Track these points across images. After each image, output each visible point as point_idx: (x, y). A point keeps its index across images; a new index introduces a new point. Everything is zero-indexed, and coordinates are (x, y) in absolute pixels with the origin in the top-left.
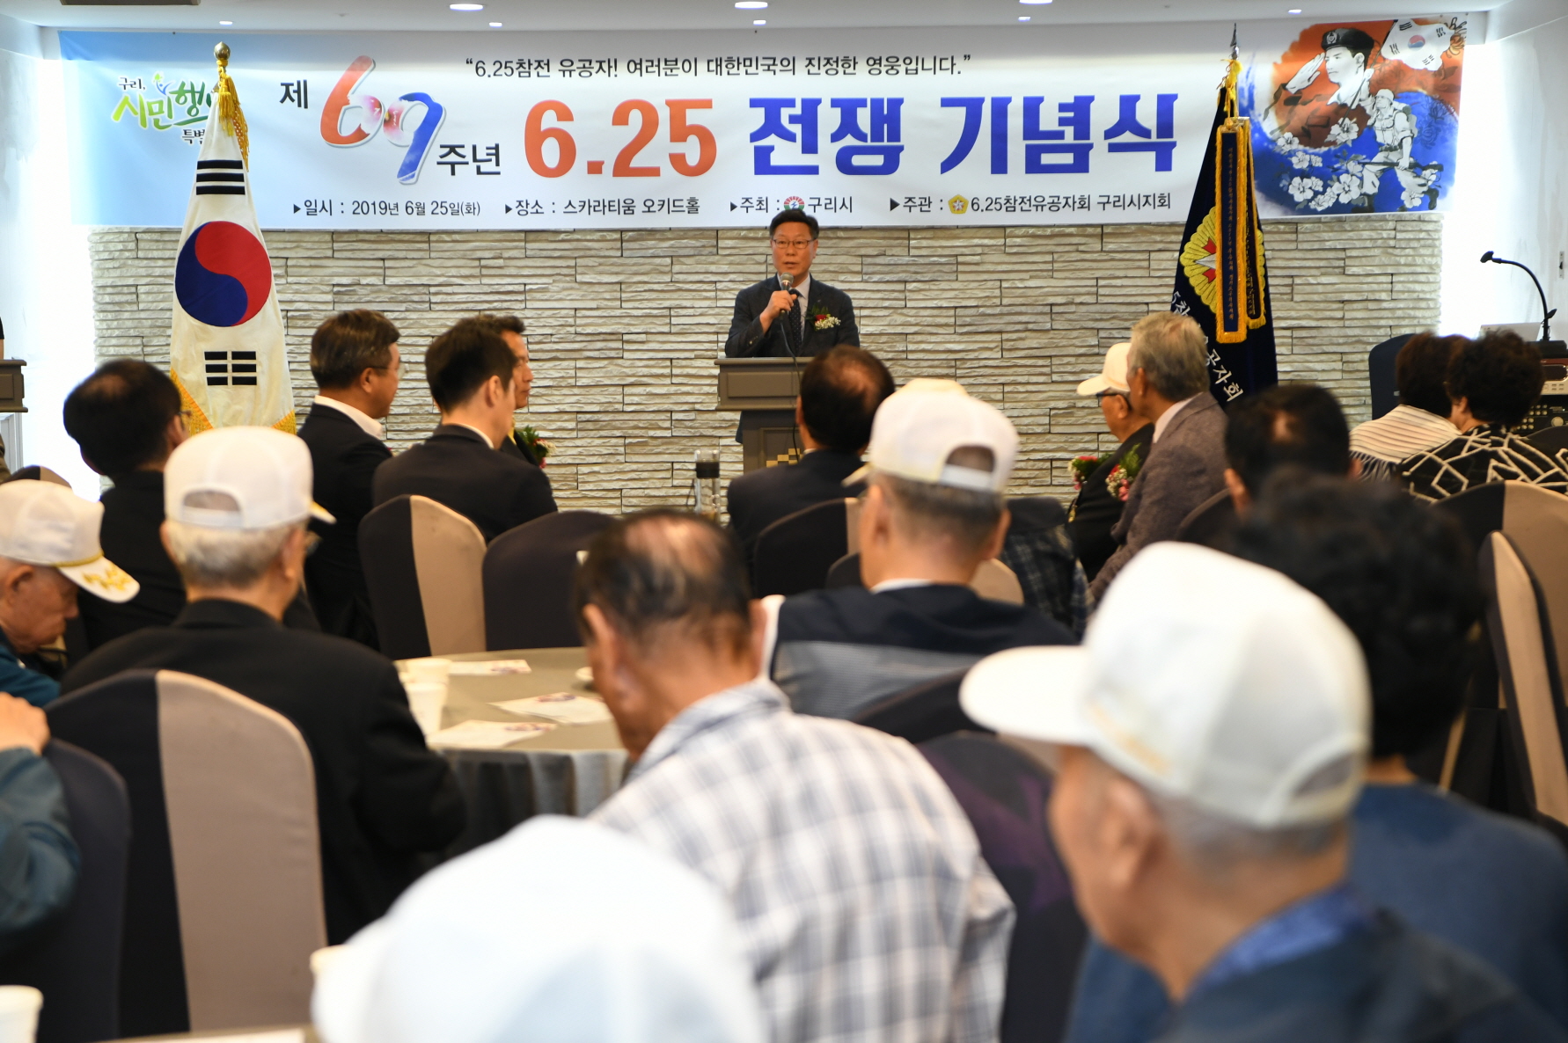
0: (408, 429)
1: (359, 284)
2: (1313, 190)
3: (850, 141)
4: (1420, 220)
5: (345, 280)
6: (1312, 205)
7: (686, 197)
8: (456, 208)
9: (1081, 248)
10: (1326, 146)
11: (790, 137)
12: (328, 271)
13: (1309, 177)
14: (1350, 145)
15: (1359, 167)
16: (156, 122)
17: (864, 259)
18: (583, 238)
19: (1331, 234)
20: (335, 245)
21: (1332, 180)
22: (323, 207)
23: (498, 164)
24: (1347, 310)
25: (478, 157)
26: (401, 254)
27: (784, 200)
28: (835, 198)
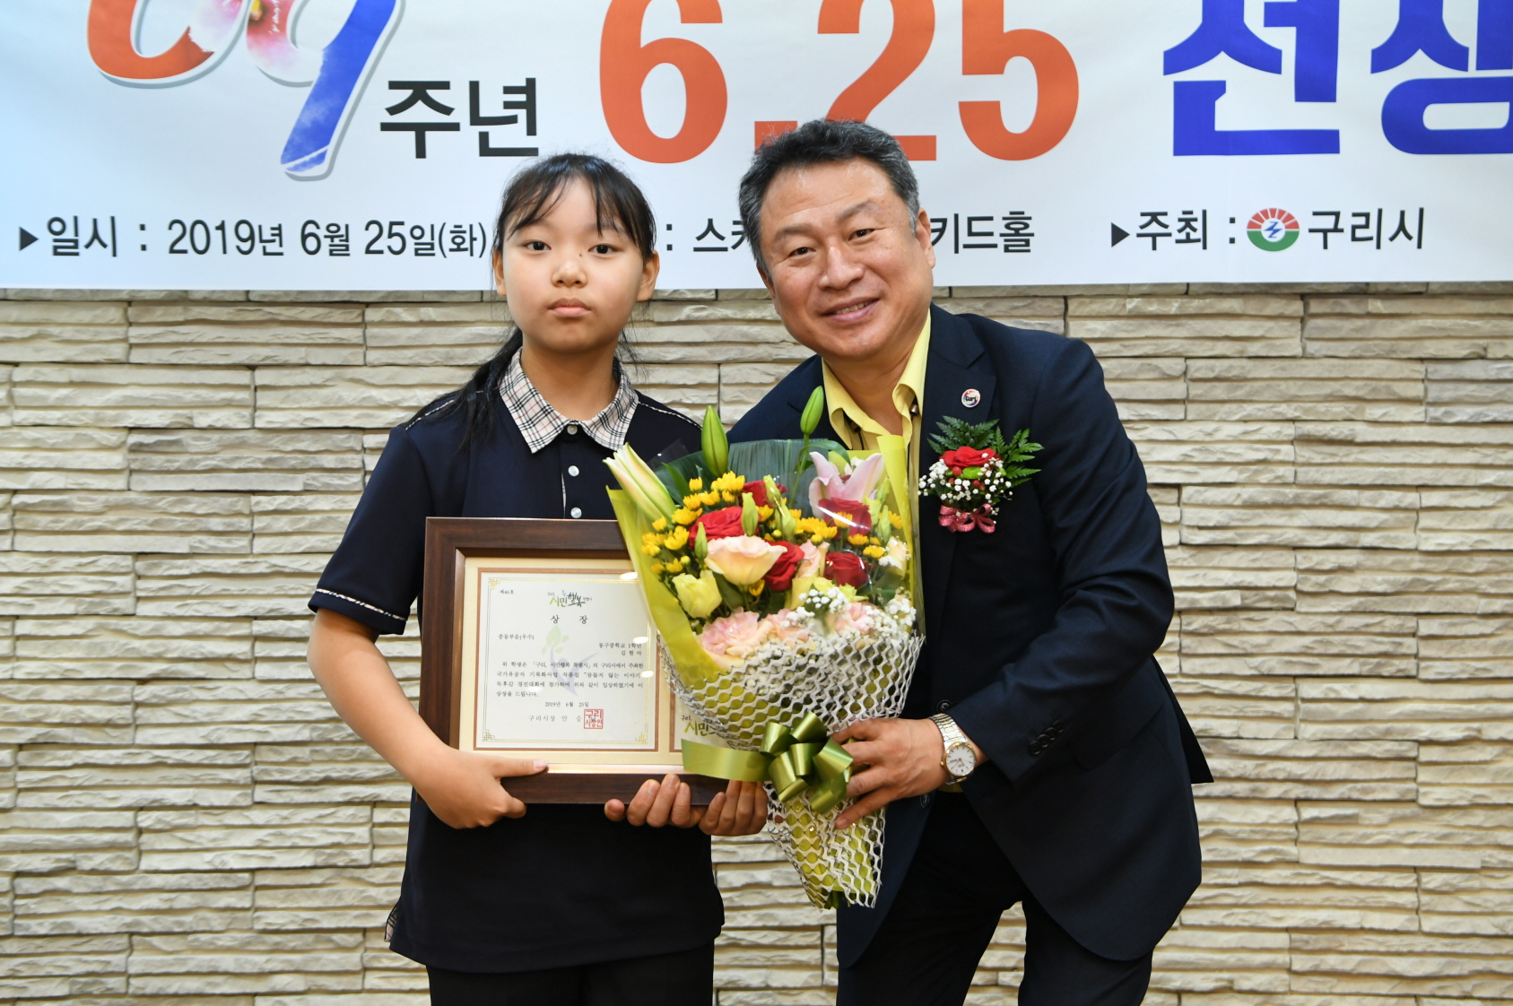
0: (306, 778)
1: (192, 428)
3: (1421, 67)
5: (155, 418)
7: (1001, 211)
8: (427, 239)
11: (1267, 60)
12: (114, 395)
17: (1432, 367)
18: (739, 316)
20: (135, 334)
22: (96, 236)
23: (532, 130)
25: (483, 113)
26: (294, 355)
27: (1249, 217)
28: (1380, 211)
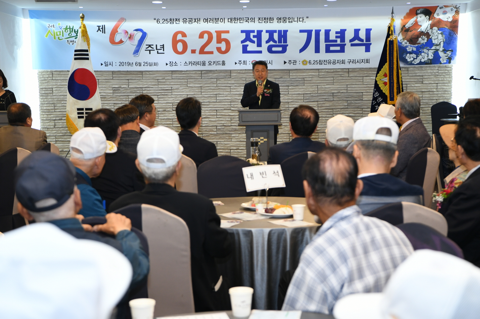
1: (121, 87)
2: (413, 58)
3: (271, 43)
4: (446, 67)
5: (116, 86)
6: (413, 62)
7: (221, 60)
8: (151, 64)
9: (342, 76)
10: (417, 44)
11: (253, 42)
12: (111, 83)
13: (412, 54)
14: (425, 44)
15: (427, 51)
16: (59, 38)
17: (276, 79)
18: (189, 73)
19: (418, 71)
20: (114, 75)
21: (419, 55)
22: (110, 64)
23: (164, 50)
24: (423, 94)
25: (158, 48)
26: (134, 78)
27: (252, 61)
28: (267, 61)
